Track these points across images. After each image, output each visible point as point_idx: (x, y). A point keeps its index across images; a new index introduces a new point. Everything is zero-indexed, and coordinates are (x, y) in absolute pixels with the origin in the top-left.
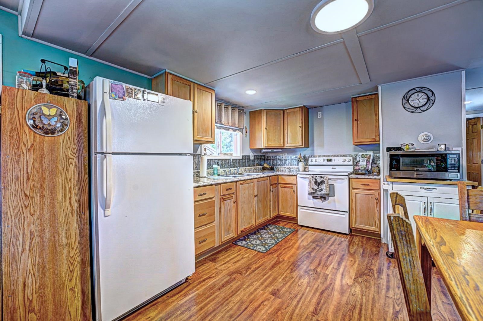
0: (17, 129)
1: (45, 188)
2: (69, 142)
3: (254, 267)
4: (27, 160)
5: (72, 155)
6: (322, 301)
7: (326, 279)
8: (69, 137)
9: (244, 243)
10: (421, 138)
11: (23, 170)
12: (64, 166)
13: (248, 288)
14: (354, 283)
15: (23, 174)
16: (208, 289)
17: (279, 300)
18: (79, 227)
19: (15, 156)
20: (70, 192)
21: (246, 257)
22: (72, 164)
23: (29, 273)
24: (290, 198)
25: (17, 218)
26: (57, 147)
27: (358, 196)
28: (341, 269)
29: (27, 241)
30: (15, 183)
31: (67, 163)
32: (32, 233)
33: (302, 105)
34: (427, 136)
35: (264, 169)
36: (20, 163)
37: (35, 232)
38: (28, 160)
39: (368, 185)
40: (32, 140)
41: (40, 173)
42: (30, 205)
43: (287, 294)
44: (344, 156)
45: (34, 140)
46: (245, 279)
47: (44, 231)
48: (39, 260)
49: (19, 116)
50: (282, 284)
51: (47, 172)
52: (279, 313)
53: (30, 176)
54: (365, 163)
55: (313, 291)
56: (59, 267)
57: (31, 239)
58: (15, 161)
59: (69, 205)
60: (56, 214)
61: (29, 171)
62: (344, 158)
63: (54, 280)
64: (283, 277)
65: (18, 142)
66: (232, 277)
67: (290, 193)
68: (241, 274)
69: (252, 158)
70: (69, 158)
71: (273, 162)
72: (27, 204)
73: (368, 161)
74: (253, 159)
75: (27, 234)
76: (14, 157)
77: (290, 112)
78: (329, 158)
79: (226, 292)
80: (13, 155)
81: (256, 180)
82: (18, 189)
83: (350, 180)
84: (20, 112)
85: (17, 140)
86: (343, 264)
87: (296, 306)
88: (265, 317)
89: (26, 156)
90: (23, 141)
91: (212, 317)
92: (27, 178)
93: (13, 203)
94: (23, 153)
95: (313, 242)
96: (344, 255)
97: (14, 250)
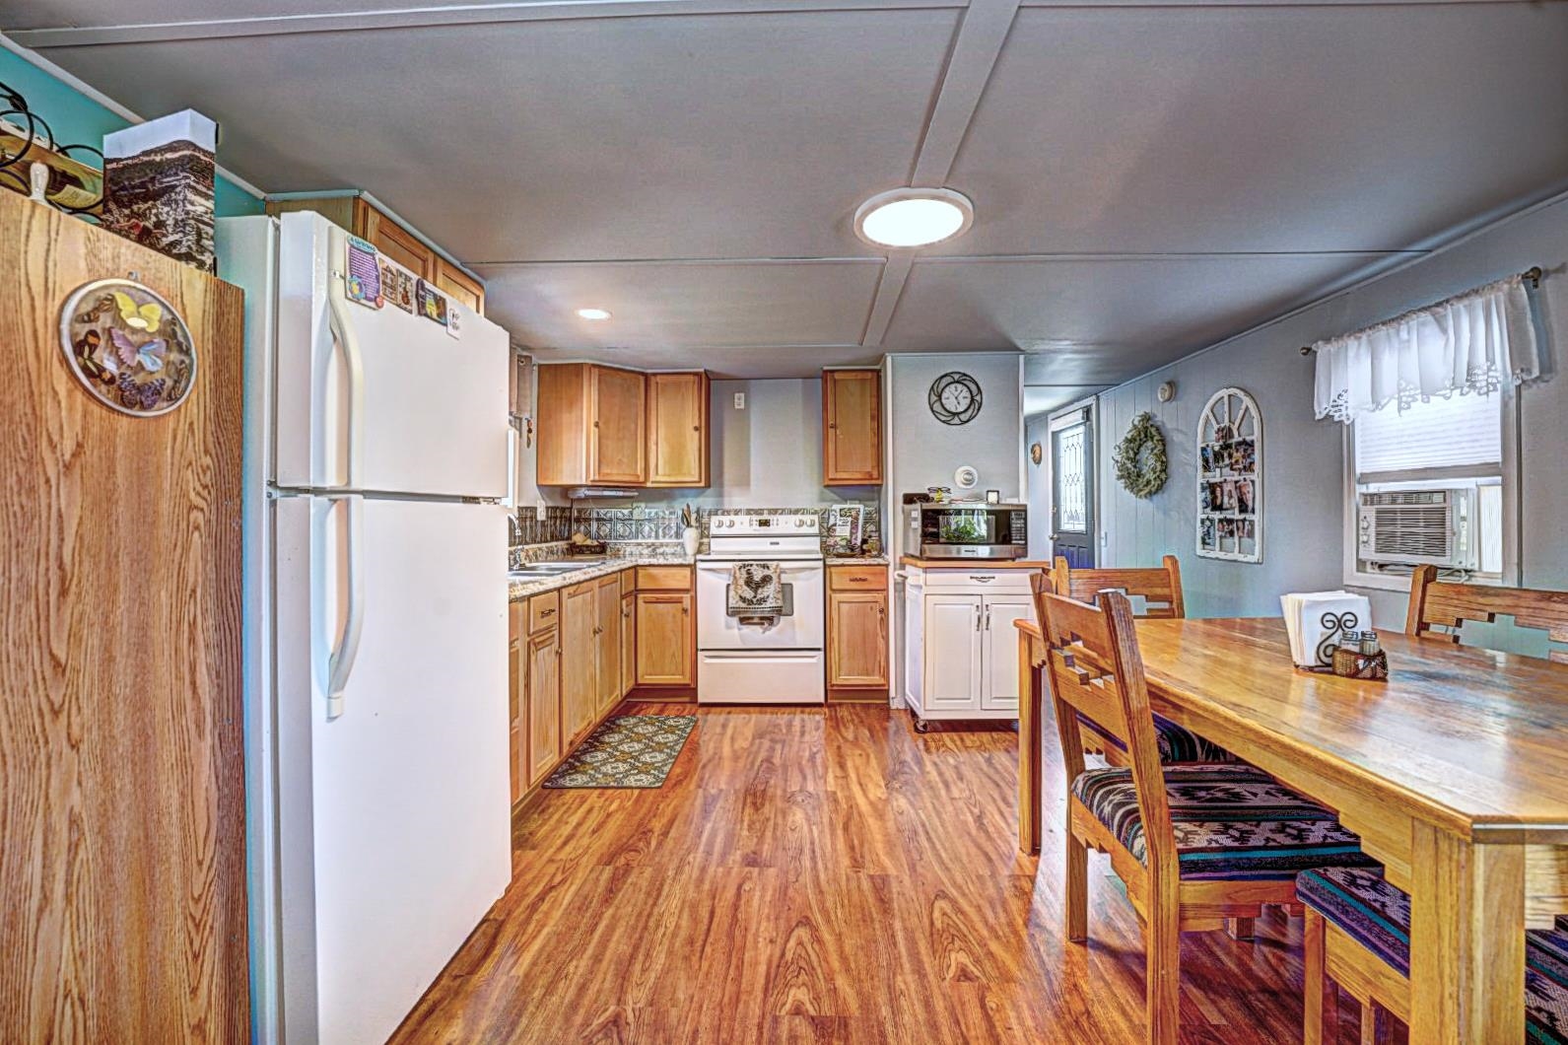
0: (29, 374)
1: (118, 629)
2: (190, 444)
3: (657, 825)
4: (59, 510)
5: (198, 494)
6: (856, 842)
7: (836, 801)
8: (191, 424)
9: (580, 779)
10: (960, 477)
11: (47, 554)
12: (176, 539)
13: (681, 873)
14: (890, 794)
15: (47, 569)
16: (574, 913)
17: (772, 871)
18: (217, 777)
19: (19, 494)
20: (192, 640)
21: (617, 811)
22: (197, 528)
23: (66, 997)
24: (673, 631)
25: (25, 765)
26: (155, 459)
27: (844, 607)
28: (853, 776)
29: (59, 862)
30: (19, 608)
31: (185, 523)
32: (74, 822)
33: (702, 370)
34: (969, 473)
35: (574, 550)
36: (36, 522)
37: (84, 815)
38: (63, 510)
39: (865, 580)
40: (78, 428)
41: (103, 565)
42: (70, 702)
43: (780, 853)
44: (796, 512)
45: (84, 428)
46: (657, 859)
47: (114, 809)
48: (97, 933)
49: (34, 320)
50: (755, 840)
51: (124, 561)
52: (791, 892)
53: (71, 580)
54: (848, 529)
55: (827, 830)
56: (159, 949)
57: (73, 848)
58: (19, 515)
59: (188, 694)
60: (150, 732)
61: (67, 559)
62: (799, 517)
63: (144, 1006)
64: (746, 824)
65: (29, 430)
66: (618, 864)
67: (674, 616)
68: (635, 851)
69: (541, 516)
70: (192, 507)
71: (599, 528)
72: (57, 700)
73: (854, 525)
74: (544, 518)
75: (58, 828)
76: (15, 499)
77: (665, 385)
78: (765, 517)
79: (633, 901)
80: (11, 488)
81: (597, 581)
82: (29, 635)
83: (828, 570)
84: (39, 303)
85: (28, 425)
86: (849, 764)
87: (814, 868)
88: (766, 911)
89: (58, 496)
90: (47, 430)
91: (644, 962)
92: (58, 587)
93: (10, 701)
94: (48, 481)
95: (761, 736)
96: (839, 748)
97: (14, 905)
